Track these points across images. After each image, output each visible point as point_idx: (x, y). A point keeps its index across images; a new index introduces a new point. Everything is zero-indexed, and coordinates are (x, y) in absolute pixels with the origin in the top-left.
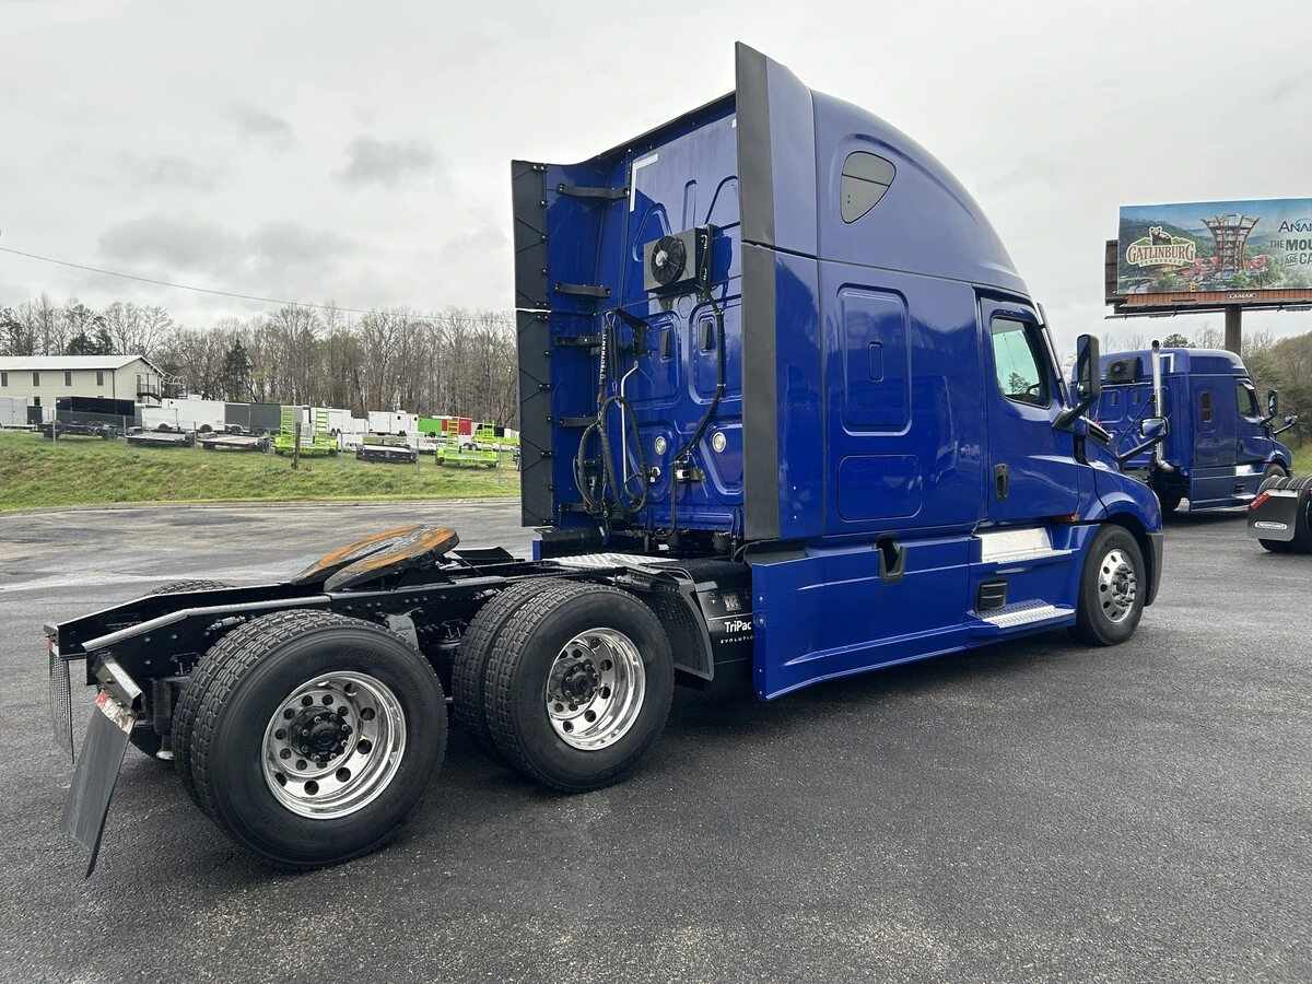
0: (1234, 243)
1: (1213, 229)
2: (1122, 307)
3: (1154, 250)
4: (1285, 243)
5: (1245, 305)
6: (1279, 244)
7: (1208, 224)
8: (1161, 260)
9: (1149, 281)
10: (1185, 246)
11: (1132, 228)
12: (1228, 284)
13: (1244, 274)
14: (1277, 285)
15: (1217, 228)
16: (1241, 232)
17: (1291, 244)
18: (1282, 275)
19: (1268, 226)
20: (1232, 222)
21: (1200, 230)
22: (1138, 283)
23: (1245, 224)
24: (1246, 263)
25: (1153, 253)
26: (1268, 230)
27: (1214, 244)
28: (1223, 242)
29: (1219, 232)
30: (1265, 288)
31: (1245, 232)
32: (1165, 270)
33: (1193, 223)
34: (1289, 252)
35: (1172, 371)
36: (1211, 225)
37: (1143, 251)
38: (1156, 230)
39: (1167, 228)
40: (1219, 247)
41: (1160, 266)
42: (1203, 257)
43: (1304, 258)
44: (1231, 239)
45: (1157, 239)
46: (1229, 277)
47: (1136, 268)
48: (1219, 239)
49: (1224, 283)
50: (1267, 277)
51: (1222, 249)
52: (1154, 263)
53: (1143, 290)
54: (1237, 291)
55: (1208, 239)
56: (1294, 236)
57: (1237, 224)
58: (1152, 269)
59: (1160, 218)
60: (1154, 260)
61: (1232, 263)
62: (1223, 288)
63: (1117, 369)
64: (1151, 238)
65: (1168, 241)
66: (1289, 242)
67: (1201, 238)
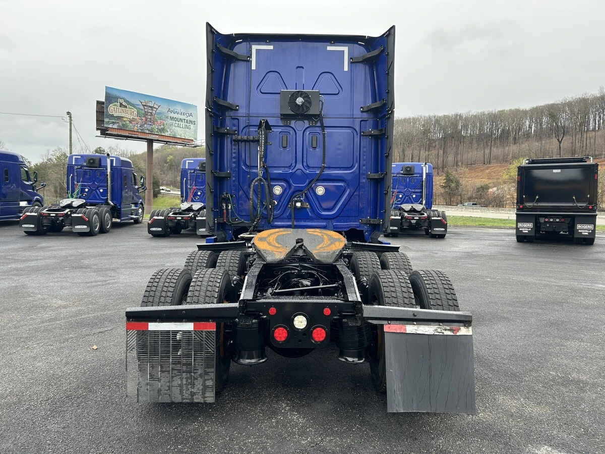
0: (151, 113)
1: (144, 106)
2: (104, 132)
3: (120, 110)
4: (169, 117)
5: (155, 140)
6: (167, 117)
7: (141, 103)
8: (123, 115)
9: (118, 123)
10: (133, 110)
11: (111, 97)
12: (149, 130)
13: (155, 127)
14: (167, 134)
15: (146, 106)
16: (154, 109)
17: (172, 118)
18: (168, 130)
19: (163, 109)
20: (151, 105)
21: (139, 105)
22: (113, 123)
23: (155, 106)
24: (156, 123)
25: (120, 111)
26: (164, 111)
27: (143, 112)
28: (147, 112)
29: (146, 107)
30: (163, 134)
31: (155, 109)
32: (125, 119)
33: (136, 101)
34: (171, 121)
35: (114, 165)
36: (143, 104)
37: (116, 109)
38: (122, 101)
39: (125, 101)
40: (146, 114)
41: (123, 117)
42: (140, 117)
43: (176, 125)
44: (151, 111)
45: (121, 105)
46: (149, 128)
47: (112, 116)
48: (146, 110)
49: (147, 129)
50: (163, 130)
51: (147, 115)
52: (120, 115)
53: (115, 126)
54: (152, 134)
55: (142, 110)
56: (172, 115)
57: (153, 105)
58: (120, 118)
59: (123, 95)
60: (120, 114)
61: (151, 122)
62: (147, 132)
63: (92, 161)
64: (119, 104)
65: (126, 107)
66: (171, 117)
67: (139, 108)
